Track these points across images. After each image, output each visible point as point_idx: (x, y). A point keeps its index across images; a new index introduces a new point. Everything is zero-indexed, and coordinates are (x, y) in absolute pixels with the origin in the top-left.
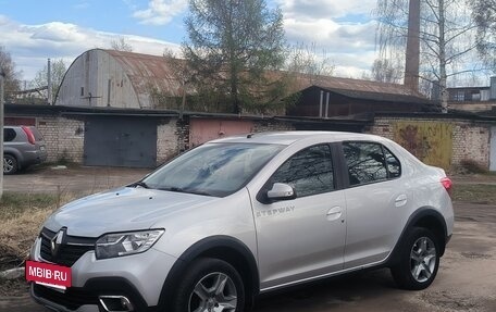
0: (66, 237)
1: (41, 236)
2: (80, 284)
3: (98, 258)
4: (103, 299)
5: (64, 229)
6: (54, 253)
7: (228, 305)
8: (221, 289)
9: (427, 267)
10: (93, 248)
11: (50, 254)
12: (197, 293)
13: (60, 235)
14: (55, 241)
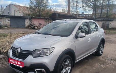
0: (21, 50)
1: (11, 49)
2: (28, 66)
3: (33, 57)
4: (36, 70)
5: (20, 47)
6: (17, 55)
7: (69, 67)
8: (68, 63)
9: (102, 51)
10: (32, 54)
11: (16, 55)
12: (63, 65)
13: (19, 49)
14: (18, 51)
